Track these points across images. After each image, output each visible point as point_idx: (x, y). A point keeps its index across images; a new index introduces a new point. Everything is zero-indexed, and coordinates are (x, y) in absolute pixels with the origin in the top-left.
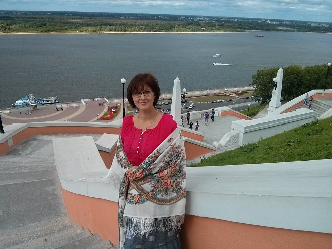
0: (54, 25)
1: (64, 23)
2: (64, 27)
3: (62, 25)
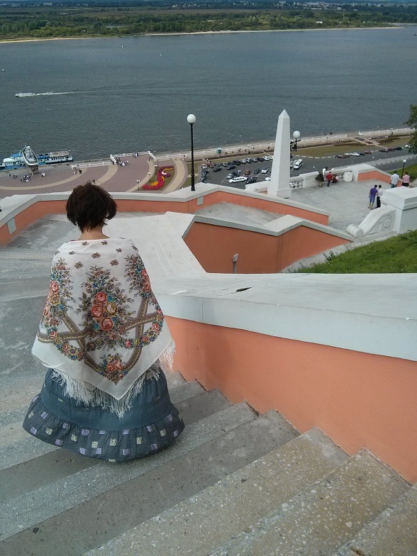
0: (60, 24)
1: (75, 20)
2: (77, 28)
3: (72, 25)
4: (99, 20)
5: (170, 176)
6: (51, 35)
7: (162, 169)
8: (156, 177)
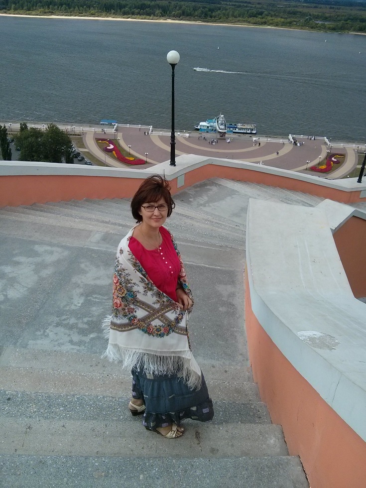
2: (289, 20)
3: (286, 17)
4: (310, 15)
5: (339, 163)
6: (265, 23)
7: (333, 155)
8: (325, 161)
